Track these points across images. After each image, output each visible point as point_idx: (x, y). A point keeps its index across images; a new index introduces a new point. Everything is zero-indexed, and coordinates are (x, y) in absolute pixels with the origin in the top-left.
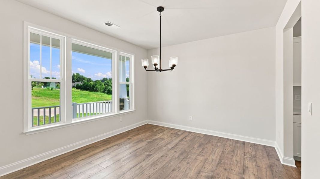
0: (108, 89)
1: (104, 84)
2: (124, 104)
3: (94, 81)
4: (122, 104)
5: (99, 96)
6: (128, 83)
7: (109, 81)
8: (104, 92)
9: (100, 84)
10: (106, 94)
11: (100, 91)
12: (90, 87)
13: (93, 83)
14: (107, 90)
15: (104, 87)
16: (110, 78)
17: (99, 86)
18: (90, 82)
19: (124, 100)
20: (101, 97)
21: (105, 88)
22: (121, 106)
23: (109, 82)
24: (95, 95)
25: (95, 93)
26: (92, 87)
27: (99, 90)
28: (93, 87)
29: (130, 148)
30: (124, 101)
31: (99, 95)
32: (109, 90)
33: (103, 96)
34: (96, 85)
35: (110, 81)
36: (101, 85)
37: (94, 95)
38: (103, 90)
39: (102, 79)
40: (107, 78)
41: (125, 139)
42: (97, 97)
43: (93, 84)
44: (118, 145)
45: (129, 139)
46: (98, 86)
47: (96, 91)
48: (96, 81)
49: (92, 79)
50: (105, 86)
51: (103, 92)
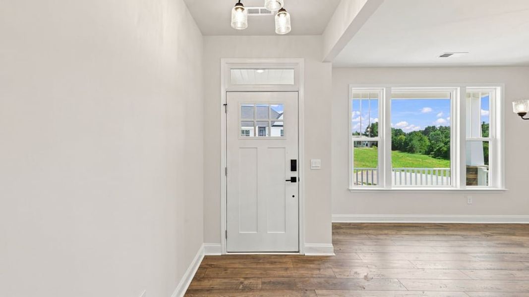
0: (438, 148)
1: (429, 139)
2: (477, 176)
3: (406, 133)
4: (472, 176)
5: (417, 161)
6: (486, 139)
7: (439, 132)
8: (427, 153)
9: (420, 138)
10: (432, 157)
11: (420, 152)
12: (400, 144)
13: (405, 137)
14: (435, 150)
15: (428, 143)
16: (441, 127)
17: (418, 143)
18: (400, 137)
19: (477, 169)
20: (421, 163)
21: (431, 146)
22: (470, 179)
23: (439, 135)
24: (410, 159)
25: (410, 154)
26: (403, 144)
27: (418, 150)
28: (406, 144)
29: (490, 246)
30: (477, 171)
31: (418, 159)
32: (439, 150)
33: (425, 162)
34: (411, 140)
35: (442, 132)
36: (421, 140)
37: (408, 158)
38: (427, 150)
39: (424, 129)
40: (434, 127)
41: (479, 233)
42: (414, 162)
43: (406, 139)
44: (462, 236)
45: (488, 235)
46: (415, 142)
47: (411, 150)
48: (411, 134)
49: (404, 131)
50: (430, 143)
51: (425, 154)
